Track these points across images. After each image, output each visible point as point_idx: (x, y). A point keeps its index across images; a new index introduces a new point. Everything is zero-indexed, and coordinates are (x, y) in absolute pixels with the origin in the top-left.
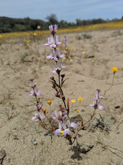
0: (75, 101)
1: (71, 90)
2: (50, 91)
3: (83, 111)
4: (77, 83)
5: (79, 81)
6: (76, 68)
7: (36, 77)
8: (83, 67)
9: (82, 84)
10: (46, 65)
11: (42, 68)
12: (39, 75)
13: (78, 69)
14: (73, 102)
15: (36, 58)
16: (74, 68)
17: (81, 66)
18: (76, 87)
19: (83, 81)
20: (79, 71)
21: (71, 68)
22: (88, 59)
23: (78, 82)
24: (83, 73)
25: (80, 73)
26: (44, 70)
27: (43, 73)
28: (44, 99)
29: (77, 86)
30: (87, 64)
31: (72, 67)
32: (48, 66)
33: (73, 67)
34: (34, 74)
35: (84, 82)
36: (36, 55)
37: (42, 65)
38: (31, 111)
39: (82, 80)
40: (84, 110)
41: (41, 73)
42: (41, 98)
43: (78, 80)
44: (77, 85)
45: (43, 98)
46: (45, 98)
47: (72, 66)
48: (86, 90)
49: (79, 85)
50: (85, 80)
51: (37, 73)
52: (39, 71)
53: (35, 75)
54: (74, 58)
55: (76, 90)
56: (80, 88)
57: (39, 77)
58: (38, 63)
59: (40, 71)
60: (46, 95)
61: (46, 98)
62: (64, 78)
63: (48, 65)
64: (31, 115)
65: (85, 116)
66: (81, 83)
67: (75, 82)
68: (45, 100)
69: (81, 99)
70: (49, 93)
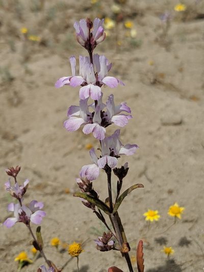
0: (157, 218)
1: (139, 159)
2: (65, 155)
3: (184, 242)
4: (159, 129)
5: (165, 124)
6: (152, 64)
7: (15, 101)
8: (176, 57)
9: (177, 133)
10: (46, 51)
11: (32, 66)
12: (25, 93)
13: (161, 69)
14: (152, 220)
15: (9, 25)
16: (146, 66)
17: (170, 56)
18: (155, 146)
19: (180, 123)
20: (162, 75)
21: (135, 64)
22: (193, 25)
23: (164, 128)
24: (176, 82)
25: (167, 80)
26: (42, 75)
27: (37, 86)
28: (49, 190)
29: (158, 143)
30: (190, 48)
31: (137, 60)
32: (56, 59)
33: (143, 60)
34: (6, 90)
35: (184, 127)
36: (8, 10)
37: (34, 52)
38: (7, 243)
39: (177, 118)
40: (189, 239)
41: (31, 86)
42: (39, 187)
43: (161, 120)
44: (161, 137)
45: (45, 186)
46: (51, 185)
47: (137, 54)
48: (192, 160)
49: (167, 138)
50: (186, 120)
51: (17, 85)
52: (23, 80)
53: (12, 94)
54: (144, 20)
55: (157, 156)
56: (170, 149)
57: (26, 101)
58: (19, 45)
59: (28, 78)
60: (53, 173)
61: (55, 184)
62: (124, 180)
63: (53, 53)
64: (9, 258)
65: (192, 265)
66: (174, 129)
67: (153, 129)
68: (52, 194)
69: (179, 212)
70: (63, 167)
